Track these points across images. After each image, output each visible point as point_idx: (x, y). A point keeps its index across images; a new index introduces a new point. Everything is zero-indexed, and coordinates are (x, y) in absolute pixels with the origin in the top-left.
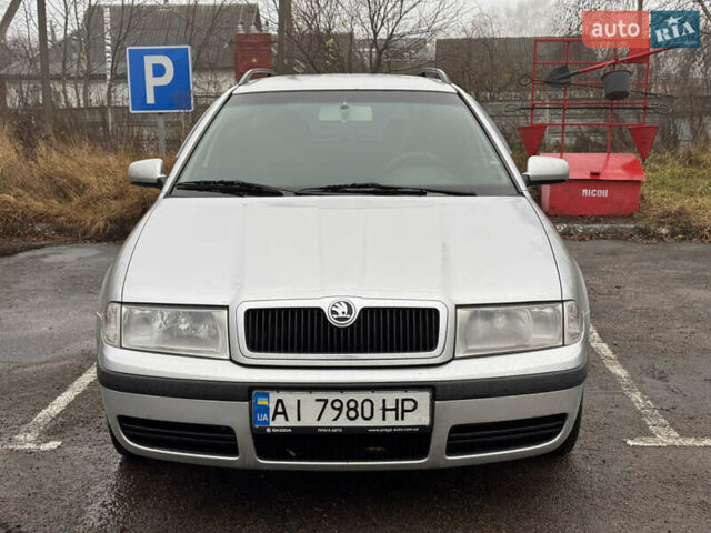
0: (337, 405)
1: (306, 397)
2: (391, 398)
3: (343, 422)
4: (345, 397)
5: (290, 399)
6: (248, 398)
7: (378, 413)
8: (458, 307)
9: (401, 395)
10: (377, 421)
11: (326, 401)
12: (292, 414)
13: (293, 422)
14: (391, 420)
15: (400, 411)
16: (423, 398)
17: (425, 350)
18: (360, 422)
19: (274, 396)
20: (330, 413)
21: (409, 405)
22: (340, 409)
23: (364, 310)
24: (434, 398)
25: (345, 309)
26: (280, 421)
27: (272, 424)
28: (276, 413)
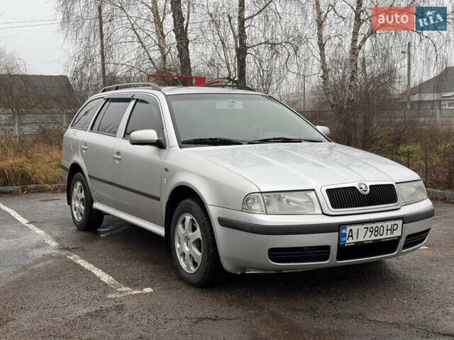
0: (371, 230)
1: (361, 227)
2: (390, 224)
3: (373, 238)
4: (374, 226)
5: (354, 228)
6: (339, 231)
7: (385, 232)
8: (396, 183)
9: (393, 223)
10: (384, 236)
11: (367, 228)
12: (355, 236)
13: (355, 240)
14: (389, 236)
15: (392, 230)
16: (400, 223)
17: (394, 202)
18: (378, 237)
19: (349, 228)
20: (369, 233)
21: (395, 227)
22: (372, 232)
23: (371, 187)
24: (403, 223)
25: (365, 186)
26: (350, 240)
27: (347, 242)
28: (349, 236)
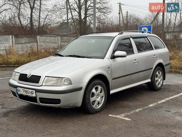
1: (22, 89)
2: (31, 90)
3: (26, 94)
4: (25, 89)
5: (20, 88)
6: (16, 88)
7: (29, 93)
8: (46, 76)
10: (29, 95)
14: (31, 95)
16: (34, 91)
17: (37, 83)
18: (27, 94)
19: (18, 88)
20: (24, 92)
21: (33, 92)
23: (32, 75)
24: (36, 92)
25: (29, 75)
26: (19, 93)
28: (19, 91)
